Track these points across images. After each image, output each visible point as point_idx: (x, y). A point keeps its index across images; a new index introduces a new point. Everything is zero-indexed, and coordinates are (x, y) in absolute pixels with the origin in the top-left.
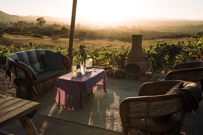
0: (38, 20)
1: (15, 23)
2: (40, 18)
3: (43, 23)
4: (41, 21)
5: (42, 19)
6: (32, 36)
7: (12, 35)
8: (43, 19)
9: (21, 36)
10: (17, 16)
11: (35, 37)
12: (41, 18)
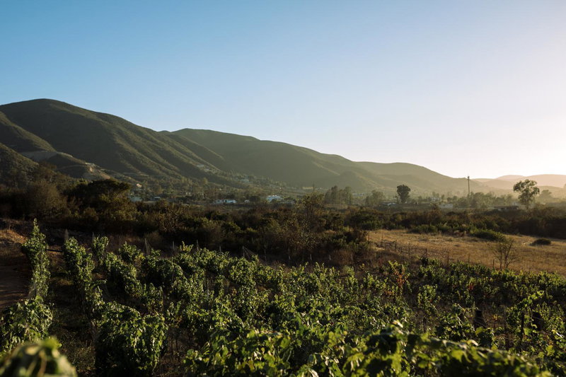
0: (517, 188)
1: (462, 199)
2: (523, 181)
3: (531, 195)
4: (528, 189)
5: (530, 185)
6: (472, 235)
7: (413, 234)
8: (532, 184)
9: (440, 236)
10: (469, 180)
11: (477, 239)
12: (527, 182)
